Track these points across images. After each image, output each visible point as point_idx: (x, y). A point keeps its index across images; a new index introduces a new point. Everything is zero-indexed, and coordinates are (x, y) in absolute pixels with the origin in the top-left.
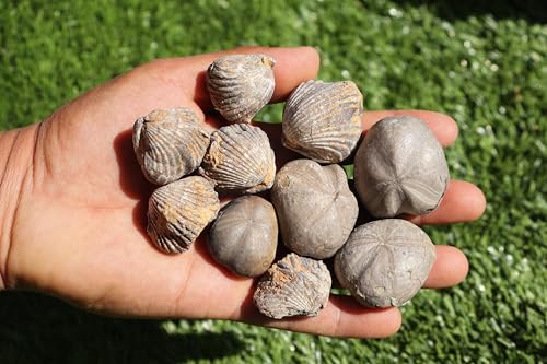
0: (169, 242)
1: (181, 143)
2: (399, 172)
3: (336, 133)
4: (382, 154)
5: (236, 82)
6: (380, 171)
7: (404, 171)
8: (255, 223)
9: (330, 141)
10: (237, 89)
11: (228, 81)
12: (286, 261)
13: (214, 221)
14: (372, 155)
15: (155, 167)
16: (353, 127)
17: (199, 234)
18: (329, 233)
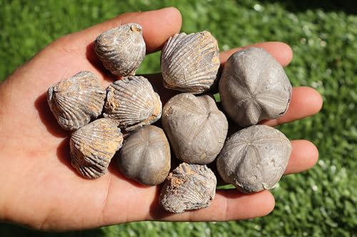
0: (89, 170)
1: (83, 106)
2: (252, 90)
3: (202, 73)
4: (237, 79)
5: (115, 52)
6: (239, 92)
7: (256, 89)
8: (151, 143)
9: (199, 80)
10: (118, 57)
11: (109, 53)
12: (179, 169)
13: (120, 149)
14: (231, 82)
15: (67, 123)
16: (214, 65)
17: (110, 161)
18: (207, 143)
